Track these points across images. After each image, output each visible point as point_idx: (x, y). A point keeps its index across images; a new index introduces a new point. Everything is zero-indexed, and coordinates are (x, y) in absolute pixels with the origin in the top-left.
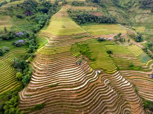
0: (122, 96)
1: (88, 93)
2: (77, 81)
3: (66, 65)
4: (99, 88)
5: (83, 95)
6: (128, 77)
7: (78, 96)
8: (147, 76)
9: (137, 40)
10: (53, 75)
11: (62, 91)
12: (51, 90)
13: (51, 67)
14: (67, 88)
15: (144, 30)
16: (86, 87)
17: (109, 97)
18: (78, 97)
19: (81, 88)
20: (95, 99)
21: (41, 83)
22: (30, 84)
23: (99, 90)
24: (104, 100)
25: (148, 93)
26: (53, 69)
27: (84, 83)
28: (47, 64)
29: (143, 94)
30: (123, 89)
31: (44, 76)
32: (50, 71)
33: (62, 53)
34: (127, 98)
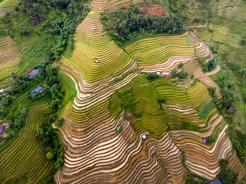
0: (166, 168)
1: (128, 173)
2: (116, 159)
3: (103, 135)
4: (142, 163)
5: (124, 177)
6: (179, 141)
7: (118, 179)
8: (201, 140)
9: (206, 69)
10: (88, 154)
11: (100, 173)
12: (88, 173)
13: (85, 143)
14: (105, 169)
15: (226, 36)
16: (127, 166)
17: (151, 173)
18: (118, 181)
19: (120, 169)
20: (136, 179)
21: (77, 167)
22: (64, 168)
23: (141, 166)
24: (145, 178)
25: (195, 163)
26: (88, 145)
27: (124, 161)
28: (80, 138)
29: (189, 164)
30: (168, 159)
31: (79, 157)
32: (85, 149)
33: (97, 115)
34: (171, 171)
